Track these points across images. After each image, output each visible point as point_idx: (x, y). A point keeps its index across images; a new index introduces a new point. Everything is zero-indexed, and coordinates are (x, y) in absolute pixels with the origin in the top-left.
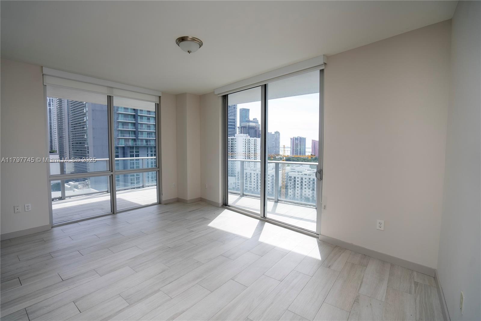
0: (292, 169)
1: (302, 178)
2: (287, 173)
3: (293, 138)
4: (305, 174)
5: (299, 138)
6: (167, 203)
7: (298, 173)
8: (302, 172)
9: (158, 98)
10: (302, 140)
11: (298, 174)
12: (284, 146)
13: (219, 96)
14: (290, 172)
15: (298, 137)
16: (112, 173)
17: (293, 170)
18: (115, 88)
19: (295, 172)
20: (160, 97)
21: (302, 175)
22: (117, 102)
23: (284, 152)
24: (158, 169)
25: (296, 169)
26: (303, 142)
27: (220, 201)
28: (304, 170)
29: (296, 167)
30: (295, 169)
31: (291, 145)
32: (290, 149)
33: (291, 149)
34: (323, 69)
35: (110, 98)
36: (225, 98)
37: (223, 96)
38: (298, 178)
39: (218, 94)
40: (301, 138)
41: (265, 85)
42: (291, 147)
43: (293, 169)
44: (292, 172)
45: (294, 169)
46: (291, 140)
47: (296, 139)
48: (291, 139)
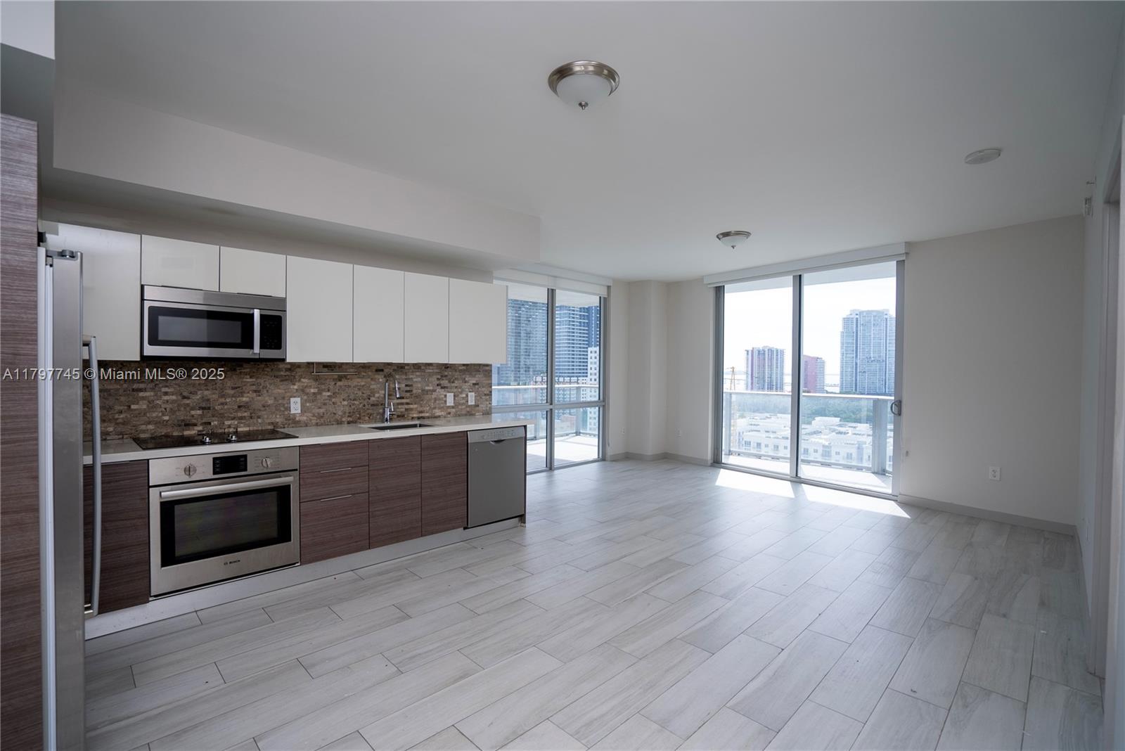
0: (751, 425)
1: (778, 447)
2: (739, 433)
3: (752, 351)
4: (783, 438)
5: (766, 350)
6: (616, 459)
7: (767, 434)
8: (775, 432)
9: (606, 289)
10: (775, 356)
11: (767, 437)
12: (733, 368)
13: (709, 286)
14: (746, 432)
15: (764, 347)
16: (551, 407)
17: (754, 428)
18: (559, 277)
19: (759, 431)
20: (609, 287)
21: (778, 438)
22: (562, 298)
23: (733, 385)
24: (603, 404)
25: (761, 424)
26: (777, 360)
27: (709, 456)
28: (783, 426)
29: (761, 419)
30: (758, 425)
31: (747, 367)
32: (744, 377)
33: (747, 377)
34: (904, 261)
35: (551, 293)
36: (719, 291)
37: (716, 287)
38: (767, 446)
39: (710, 284)
40: (771, 350)
41: (800, 276)
42: (747, 371)
43: (753, 423)
44: (752, 431)
45: (757, 423)
46: (748, 354)
47: (761, 353)
48: (748, 351)
